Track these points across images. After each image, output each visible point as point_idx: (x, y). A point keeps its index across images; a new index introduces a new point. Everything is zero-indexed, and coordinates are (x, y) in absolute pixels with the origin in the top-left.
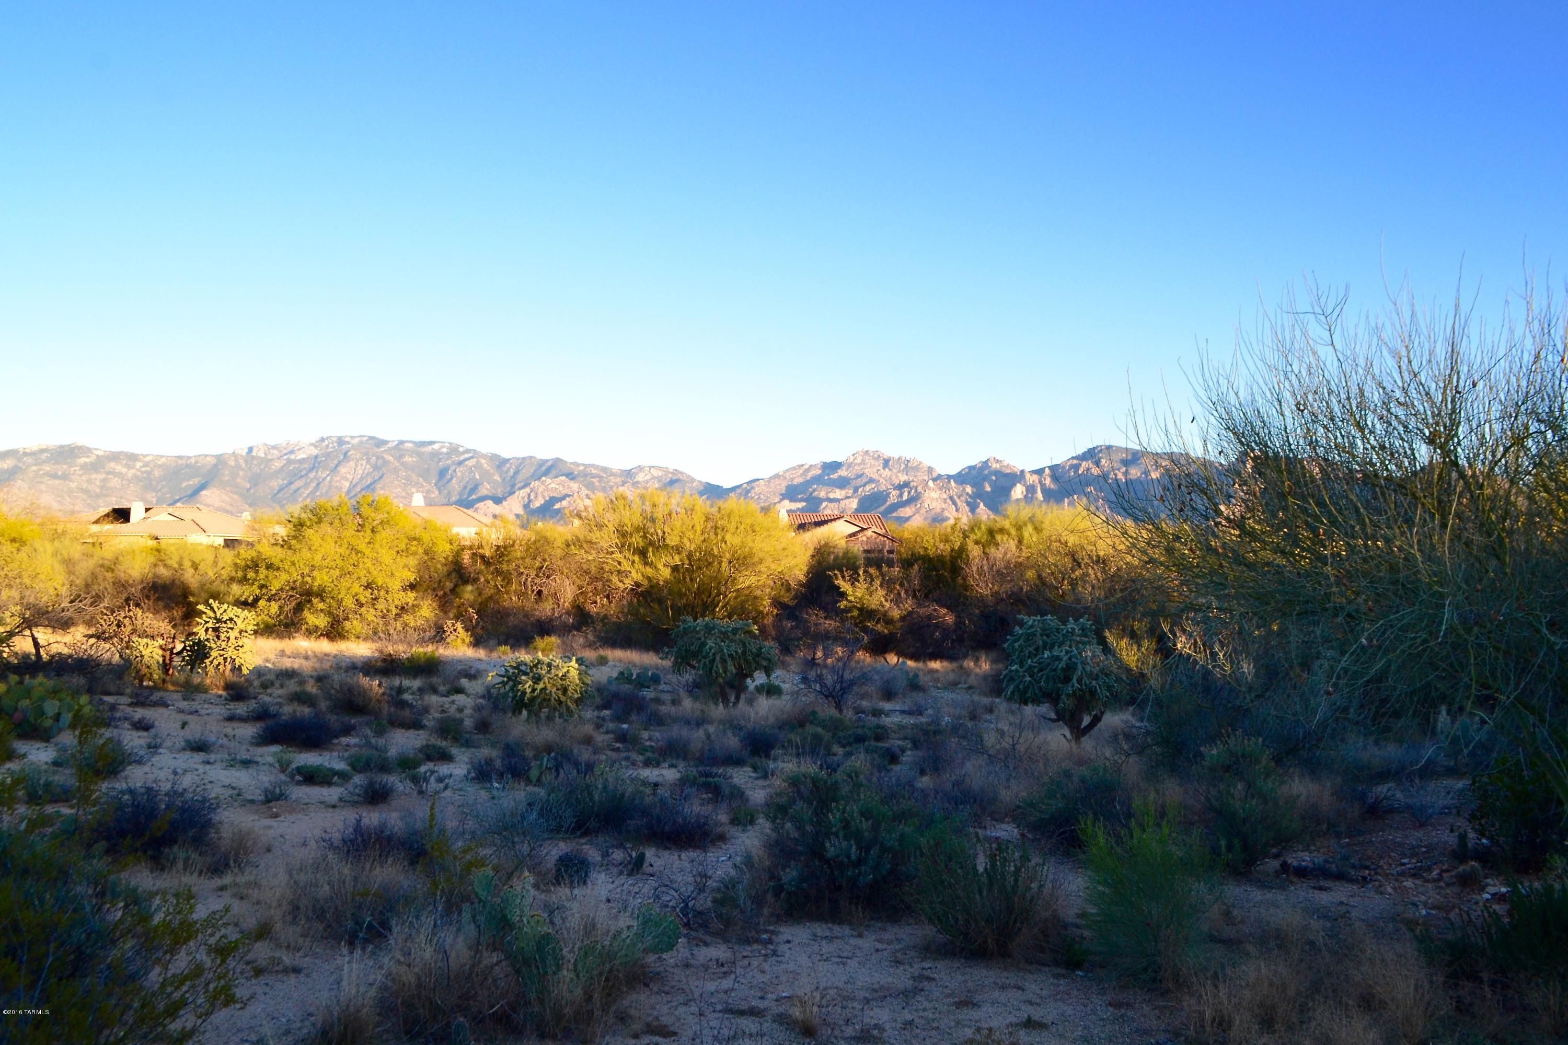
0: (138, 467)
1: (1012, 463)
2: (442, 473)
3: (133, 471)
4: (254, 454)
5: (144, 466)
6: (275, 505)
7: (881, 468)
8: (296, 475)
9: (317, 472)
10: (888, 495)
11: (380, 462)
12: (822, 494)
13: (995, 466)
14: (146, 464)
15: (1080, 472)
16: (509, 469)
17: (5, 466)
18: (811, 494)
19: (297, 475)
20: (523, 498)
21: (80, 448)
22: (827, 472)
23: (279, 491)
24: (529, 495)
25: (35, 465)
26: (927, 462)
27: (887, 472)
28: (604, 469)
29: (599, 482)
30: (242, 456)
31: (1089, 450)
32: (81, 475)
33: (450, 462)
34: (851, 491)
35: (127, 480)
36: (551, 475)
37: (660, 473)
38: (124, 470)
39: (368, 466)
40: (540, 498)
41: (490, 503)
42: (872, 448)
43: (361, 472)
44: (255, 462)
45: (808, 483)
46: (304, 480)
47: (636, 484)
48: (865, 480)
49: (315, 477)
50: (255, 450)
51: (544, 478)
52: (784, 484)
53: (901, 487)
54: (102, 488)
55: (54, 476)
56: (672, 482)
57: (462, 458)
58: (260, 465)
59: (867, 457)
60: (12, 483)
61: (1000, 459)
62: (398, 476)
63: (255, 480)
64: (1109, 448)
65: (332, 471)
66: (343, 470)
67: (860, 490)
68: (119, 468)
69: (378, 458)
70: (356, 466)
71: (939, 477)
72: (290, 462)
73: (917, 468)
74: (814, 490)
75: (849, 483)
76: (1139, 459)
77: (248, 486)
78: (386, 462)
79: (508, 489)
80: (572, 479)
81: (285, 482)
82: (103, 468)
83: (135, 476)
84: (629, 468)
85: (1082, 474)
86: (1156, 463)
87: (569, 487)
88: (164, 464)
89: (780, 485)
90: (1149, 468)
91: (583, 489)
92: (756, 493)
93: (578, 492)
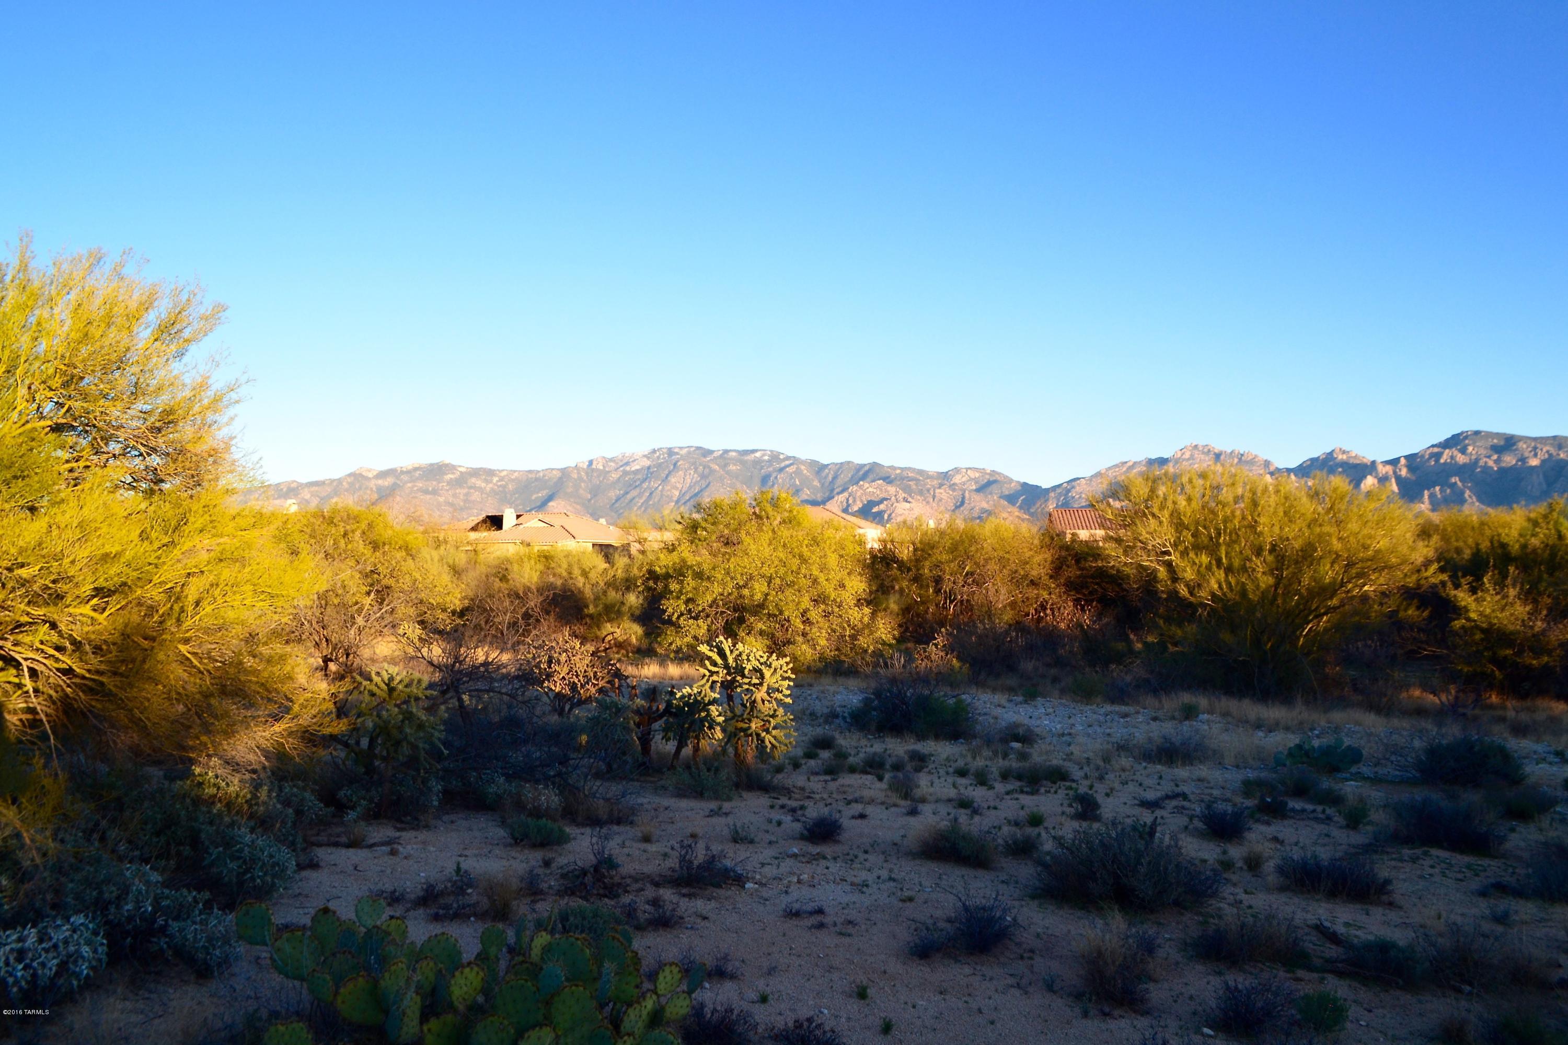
0: (495, 482)
1: (1361, 454)
2: (765, 479)
3: (491, 485)
4: (594, 466)
5: (500, 481)
6: (613, 514)
7: (1211, 462)
8: (631, 485)
9: (649, 482)
11: (707, 471)
13: (1341, 457)
14: (502, 479)
15: (1442, 461)
16: (828, 474)
17: (386, 484)
19: (632, 486)
20: (842, 502)
21: (447, 465)
23: (616, 501)
24: (848, 500)
25: (411, 482)
26: (1263, 455)
28: (921, 472)
29: (916, 485)
30: (583, 469)
31: (1453, 436)
32: (448, 490)
33: (771, 469)
35: (486, 493)
36: (868, 480)
37: (977, 475)
38: (483, 485)
39: (696, 476)
40: (858, 502)
42: (1201, 442)
43: (689, 481)
44: (595, 474)
46: (638, 490)
47: (952, 487)
49: (648, 487)
50: (595, 463)
51: (861, 483)
52: (1107, 482)
54: (465, 501)
55: (426, 492)
56: (989, 483)
57: (783, 465)
58: (598, 476)
59: (1197, 452)
60: (393, 498)
61: (1347, 449)
62: (723, 485)
63: (596, 491)
64: (1477, 433)
65: (663, 481)
66: (673, 480)
68: (480, 483)
69: (704, 468)
70: (685, 475)
71: (1278, 470)
72: (626, 473)
73: (1252, 462)
76: (1514, 444)
77: (589, 497)
78: (712, 471)
79: (827, 494)
80: (890, 483)
81: (622, 492)
82: (466, 483)
83: (492, 489)
84: (945, 471)
85: (1445, 463)
86: (1535, 448)
87: (886, 491)
88: (516, 479)
89: (1101, 483)
90: (1526, 454)
91: (900, 492)
92: (1076, 493)
93: (896, 496)
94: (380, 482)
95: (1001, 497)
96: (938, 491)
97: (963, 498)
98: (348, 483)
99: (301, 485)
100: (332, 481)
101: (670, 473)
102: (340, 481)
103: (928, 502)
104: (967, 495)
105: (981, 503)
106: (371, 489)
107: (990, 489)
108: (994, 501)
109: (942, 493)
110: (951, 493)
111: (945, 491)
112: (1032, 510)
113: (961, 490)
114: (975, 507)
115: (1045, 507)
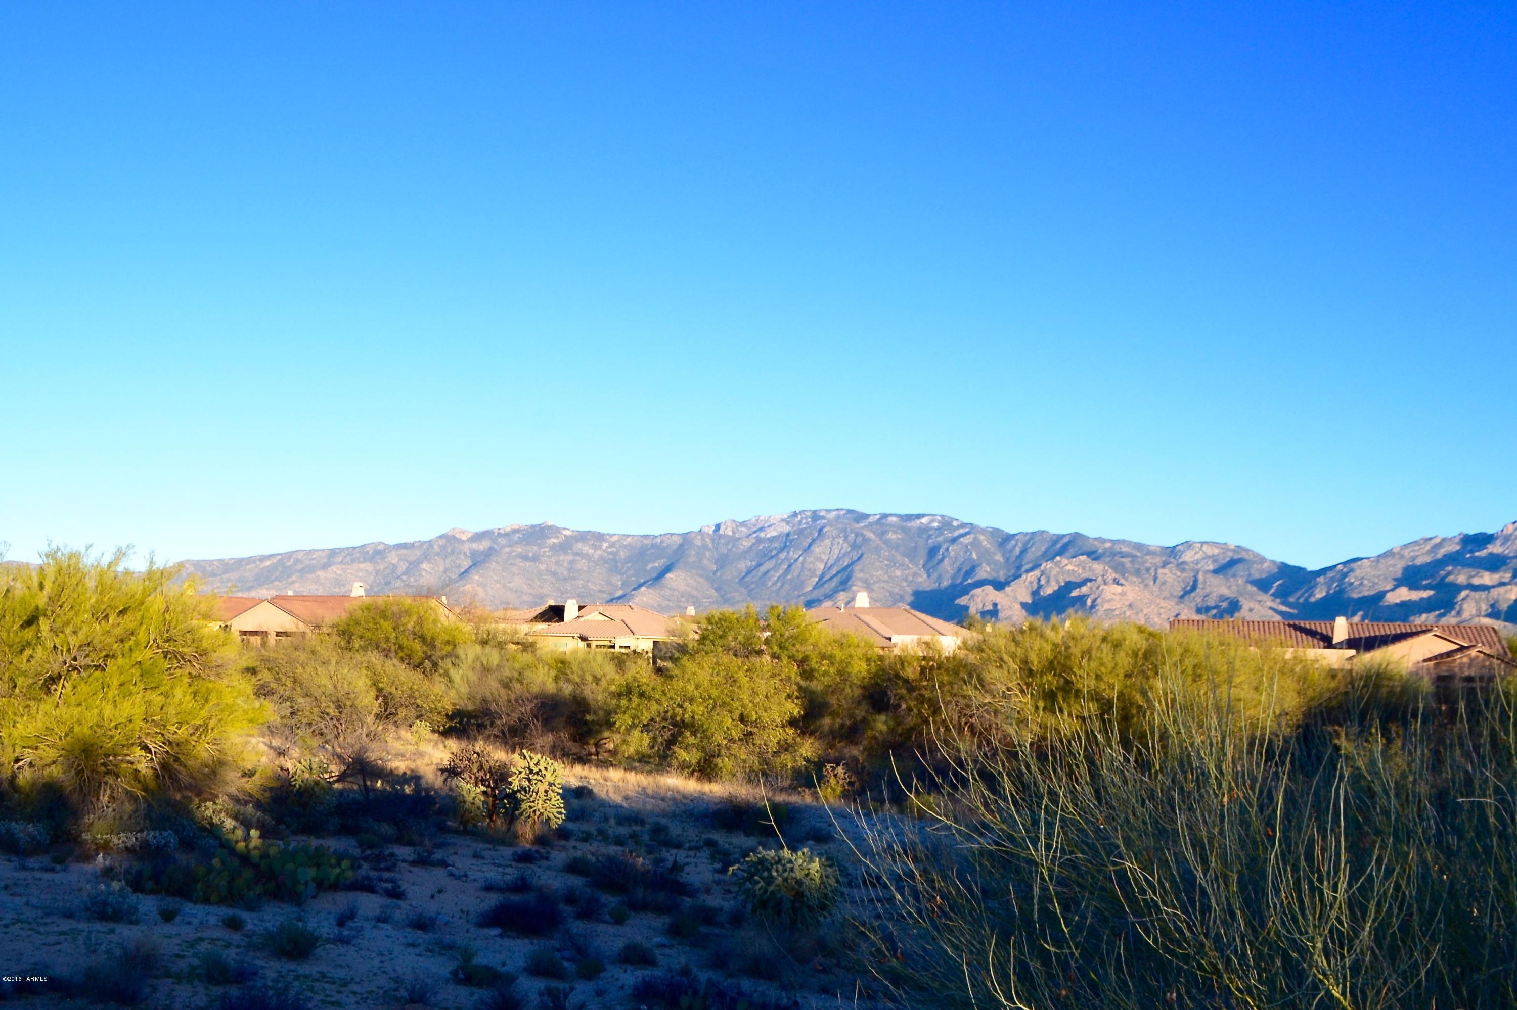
0: (604, 547)
2: (933, 551)
3: (599, 552)
4: (721, 532)
5: (610, 547)
8: (765, 555)
9: (788, 553)
11: (859, 539)
12: (1461, 579)
14: (612, 545)
16: (1014, 547)
17: (481, 548)
18: (1443, 578)
19: (767, 556)
20: (1031, 583)
21: (550, 527)
22: (1470, 547)
23: (747, 573)
24: (1039, 580)
25: (509, 546)
28: (1139, 546)
29: (1132, 562)
30: (708, 534)
32: (550, 557)
33: (941, 539)
35: (594, 562)
36: (1068, 554)
37: (1216, 551)
38: (591, 551)
39: (845, 545)
40: (1053, 583)
41: (989, 588)
43: (837, 551)
44: (722, 541)
45: (1439, 564)
46: (773, 561)
47: (1181, 566)
49: (786, 558)
50: (722, 527)
51: (1058, 558)
54: (569, 570)
55: (526, 558)
56: (1233, 563)
57: (956, 534)
58: (727, 544)
60: (487, 565)
62: (879, 557)
63: (722, 561)
65: (805, 551)
66: (817, 549)
68: (586, 549)
69: (856, 536)
70: (832, 544)
72: (759, 540)
74: (1449, 574)
75: (1505, 563)
77: (715, 568)
78: (866, 540)
79: (1013, 571)
80: (1096, 559)
81: (754, 563)
82: (571, 549)
83: (601, 557)
84: (1172, 545)
87: (1091, 569)
88: (629, 545)
89: (1394, 566)
91: (1110, 571)
92: (1356, 577)
93: (1103, 576)
94: (474, 546)
95: (1248, 581)
96: (1160, 571)
97: (1196, 581)
98: (440, 546)
99: (388, 548)
100: (422, 543)
101: (814, 540)
102: (430, 543)
103: (1146, 585)
104: (1201, 577)
105: (1221, 587)
106: (465, 554)
107: (1234, 569)
108: (1238, 585)
109: (1168, 574)
110: (1179, 574)
111: (1171, 572)
112: (1292, 600)
113: (1193, 570)
114: (1211, 593)
115: (1311, 595)
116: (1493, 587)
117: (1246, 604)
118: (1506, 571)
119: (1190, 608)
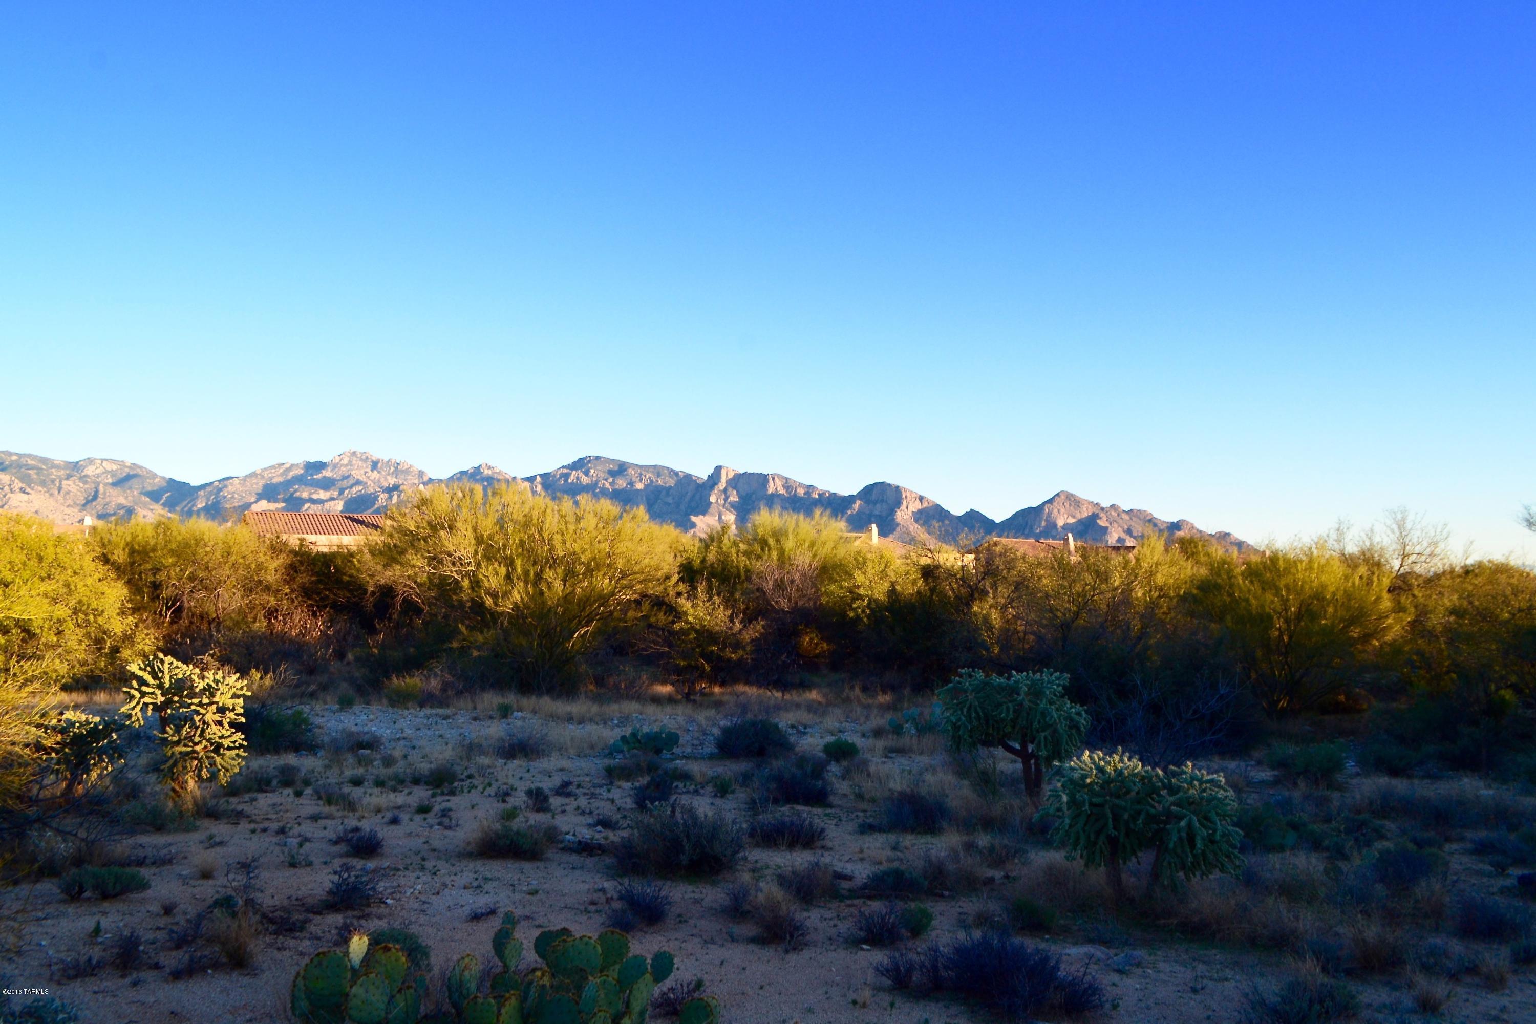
1: (504, 470)
7: (369, 470)
10: (376, 498)
12: (305, 495)
13: (487, 472)
15: (570, 481)
18: (292, 494)
22: (310, 472)
26: (418, 466)
27: (375, 475)
28: (44, 460)
29: (38, 474)
31: (580, 460)
34: (336, 493)
37: (115, 467)
42: (360, 449)
45: (289, 483)
47: (84, 479)
48: (351, 482)
52: (262, 483)
53: (390, 490)
56: (128, 478)
59: (355, 459)
61: (492, 465)
64: (598, 458)
67: (346, 492)
71: (431, 480)
73: (407, 472)
74: (296, 491)
75: (334, 485)
76: (625, 470)
84: (75, 460)
85: (572, 483)
86: (641, 474)
89: (257, 484)
90: (634, 479)
91: (17, 481)
92: (229, 493)
93: (10, 485)
95: (141, 493)
96: (64, 482)
97: (97, 492)
103: (52, 495)
104: (101, 488)
105: (119, 498)
107: (130, 483)
108: (133, 496)
109: (71, 485)
110: (82, 485)
111: (74, 483)
112: (178, 509)
113: (94, 483)
114: (110, 502)
115: (193, 505)
116: (326, 501)
117: (141, 511)
118: (334, 490)
119: (91, 515)
